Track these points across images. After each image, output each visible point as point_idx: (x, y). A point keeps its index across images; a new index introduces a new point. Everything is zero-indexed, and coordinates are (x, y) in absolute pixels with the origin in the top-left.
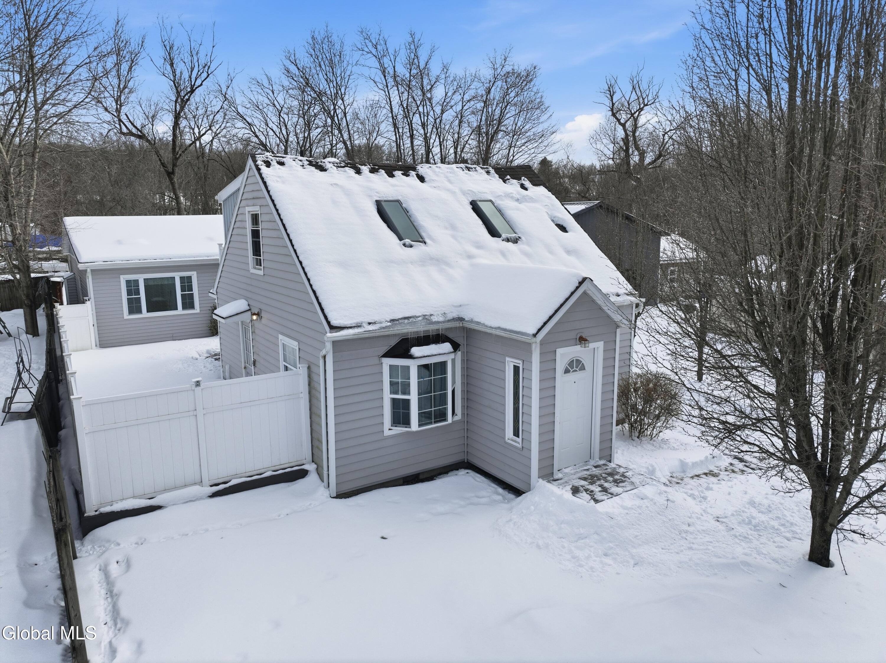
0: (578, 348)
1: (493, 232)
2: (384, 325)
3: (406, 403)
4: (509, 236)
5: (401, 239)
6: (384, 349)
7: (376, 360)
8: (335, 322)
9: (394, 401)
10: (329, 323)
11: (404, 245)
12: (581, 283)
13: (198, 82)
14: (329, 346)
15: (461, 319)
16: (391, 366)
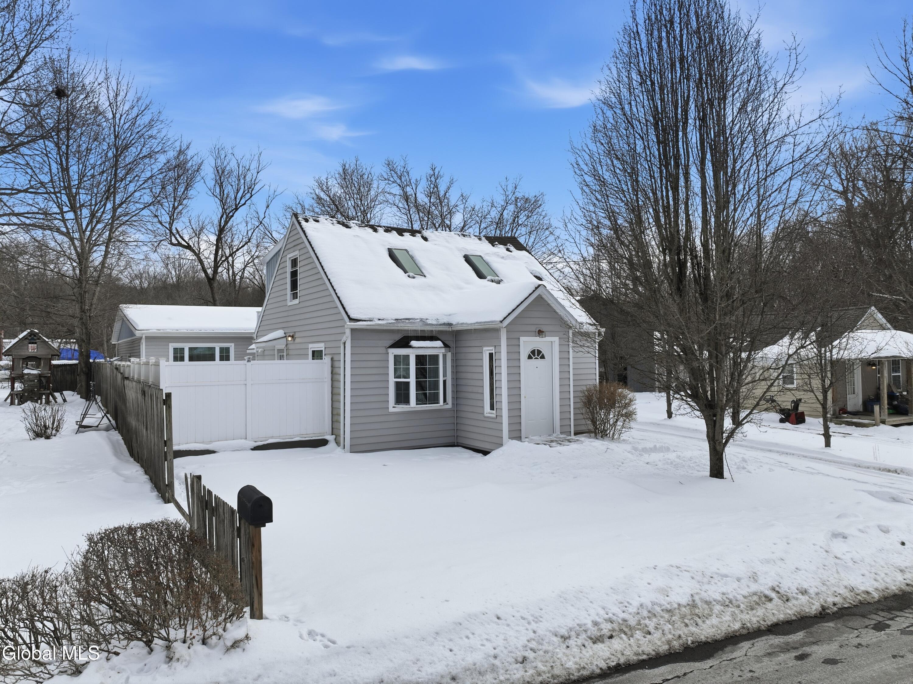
0: (538, 339)
1: (481, 275)
2: (390, 322)
3: (407, 385)
4: (493, 278)
5: (406, 272)
6: (391, 342)
7: (383, 350)
8: (352, 316)
9: (397, 383)
10: (349, 316)
11: (409, 276)
12: (536, 288)
13: (243, 201)
14: (348, 332)
15: (450, 325)
16: (395, 356)
